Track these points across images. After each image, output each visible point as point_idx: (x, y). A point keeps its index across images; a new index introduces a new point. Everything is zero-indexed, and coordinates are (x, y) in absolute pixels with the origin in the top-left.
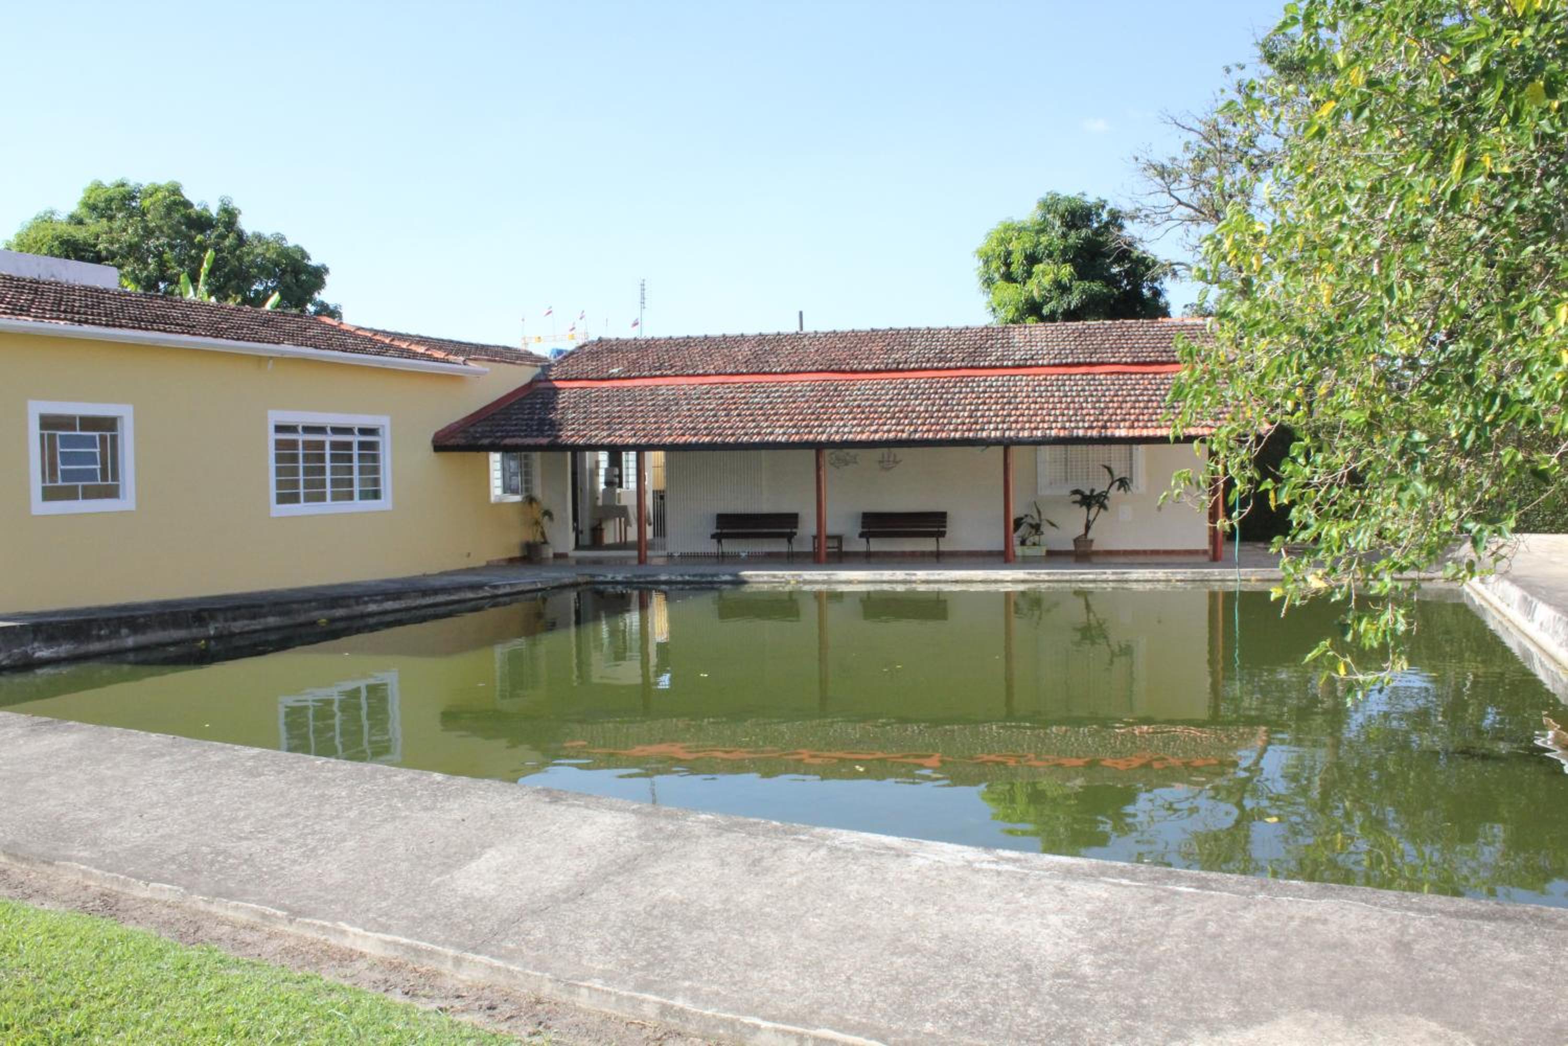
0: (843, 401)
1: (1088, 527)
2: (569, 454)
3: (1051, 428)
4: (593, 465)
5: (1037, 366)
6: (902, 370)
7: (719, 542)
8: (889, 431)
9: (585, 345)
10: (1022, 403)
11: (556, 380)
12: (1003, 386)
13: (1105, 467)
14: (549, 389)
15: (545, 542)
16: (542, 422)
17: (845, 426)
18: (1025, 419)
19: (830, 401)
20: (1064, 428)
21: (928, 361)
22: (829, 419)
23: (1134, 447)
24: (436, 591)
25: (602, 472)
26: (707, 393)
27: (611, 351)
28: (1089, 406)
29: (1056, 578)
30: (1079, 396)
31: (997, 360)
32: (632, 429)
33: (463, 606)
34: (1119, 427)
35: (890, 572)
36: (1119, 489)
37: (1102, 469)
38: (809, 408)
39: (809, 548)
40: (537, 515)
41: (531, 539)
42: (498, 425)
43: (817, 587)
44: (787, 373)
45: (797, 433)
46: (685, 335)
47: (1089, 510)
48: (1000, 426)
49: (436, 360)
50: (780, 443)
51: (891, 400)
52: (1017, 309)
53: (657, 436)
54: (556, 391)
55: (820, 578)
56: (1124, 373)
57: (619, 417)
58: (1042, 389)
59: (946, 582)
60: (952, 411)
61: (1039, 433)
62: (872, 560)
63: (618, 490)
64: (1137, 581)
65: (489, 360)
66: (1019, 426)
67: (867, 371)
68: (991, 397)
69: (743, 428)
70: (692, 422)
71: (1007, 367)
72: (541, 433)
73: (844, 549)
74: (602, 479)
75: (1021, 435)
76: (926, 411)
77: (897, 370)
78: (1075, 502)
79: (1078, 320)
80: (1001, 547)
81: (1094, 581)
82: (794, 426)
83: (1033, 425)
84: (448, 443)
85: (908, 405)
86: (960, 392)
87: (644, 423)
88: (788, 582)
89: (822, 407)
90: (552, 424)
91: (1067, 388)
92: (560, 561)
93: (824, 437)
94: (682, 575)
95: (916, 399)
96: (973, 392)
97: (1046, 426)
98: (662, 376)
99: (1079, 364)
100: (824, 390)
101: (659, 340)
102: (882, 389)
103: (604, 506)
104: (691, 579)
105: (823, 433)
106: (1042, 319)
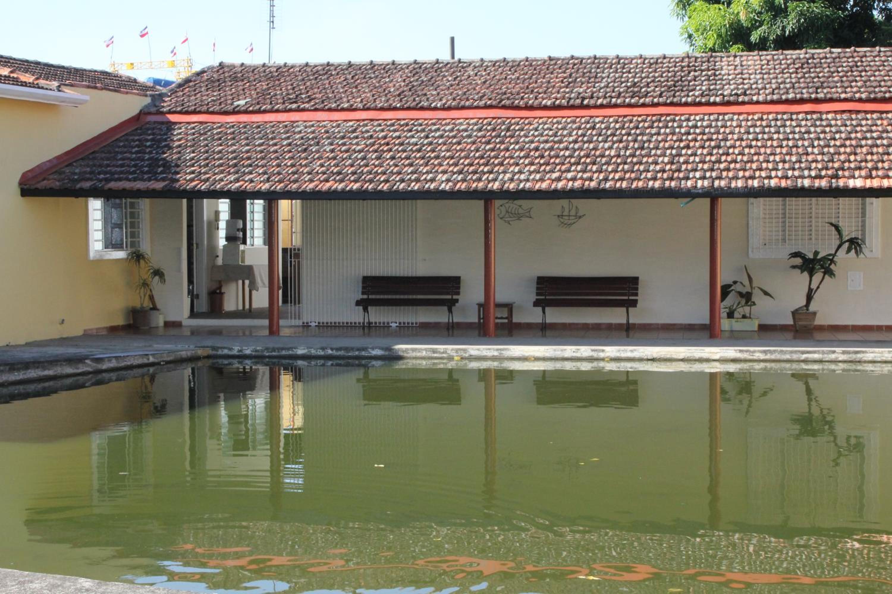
0: (517, 143)
1: (809, 298)
2: (185, 201)
3: (770, 177)
4: (212, 217)
5: (751, 103)
6: (588, 107)
7: (365, 310)
8: (574, 179)
9: (203, 72)
10: (734, 147)
11: (170, 112)
12: (710, 126)
13: (832, 224)
14: (162, 123)
15: (155, 308)
16: (154, 163)
17: (520, 172)
18: (738, 166)
19: (502, 142)
20: (787, 178)
21: (619, 96)
22: (501, 164)
23: (868, 200)
24: (27, 365)
25: (222, 225)
26: (354, 131)
27: (235, 79)
28: (816, 151)
29: (773, 357)
30: (803, 139)
31: (702, 95)
32: (265, 173)
33: (59, 383)
34: (853, 177)
35: (574, 348)
36: (849, 250)
37: (827, 227)
38: (477, 150)
39: (473, 318)
40: (145, 274)
41: (138, 305)
42: (100, 166)
43: (484, 365)
44: (450, 108)
45: (464, 180)
46: (325, 61)
47: (811, 276)
48: (708, 174)
49: (24, 84)
50: (443, 192)
51: (575, 142)
52: (719, 36)
53: (296, 181)
54: (170, 125)
55: (489, 354)
56: (858, 112)
57: (249, 158)
58: (758, 130)
59: (641, 360)
60: (649, 156)
61: (756, 183)
62: (548, 333)
63: (242, 247)
64: (873, 362)
65: (88, 87)
66: (731, 174)
67: (545, 108)
68: (695, 140)
69: (399, 173)
70: (336, 165)
71: (715, 104)
72: (153, 176)
73: (515, 320)
74: (222, 233)
75: (733, 185)
76: (618, 156)
77: (582, 107)
78: (794, 267)
79: (800, 48)
80: (706, 321)
81: (821, 361)
82: (460, 172)
83: (747, 174)
84: (39, 186)
85: (595, 149)
86: (658, 134)
87: (278, 166)
88: (451, 358)
89: (492, 150)
90: (167, 165)
91: (788, 130)
92: (173, 332)
93: (496, 186)
94: (323, 349)
95: (605, 141)
96: (673, 134)
97: (763, 174)
98: (298, 110)
99: (802, 101)
100: (494, 130)
101: (292, 67)
102: (564, 129)
103: (225, 266)
104: (335, 353)
105: (495, 180)
106: (750, 47)
